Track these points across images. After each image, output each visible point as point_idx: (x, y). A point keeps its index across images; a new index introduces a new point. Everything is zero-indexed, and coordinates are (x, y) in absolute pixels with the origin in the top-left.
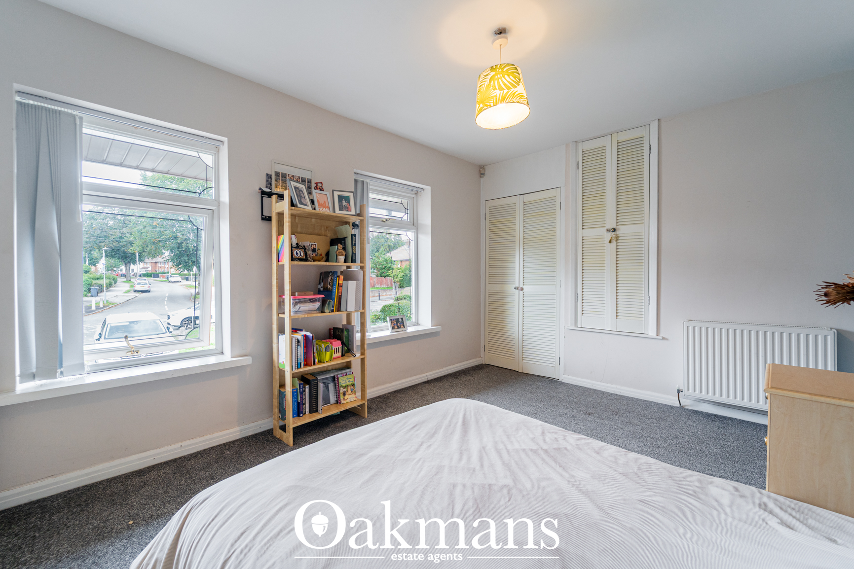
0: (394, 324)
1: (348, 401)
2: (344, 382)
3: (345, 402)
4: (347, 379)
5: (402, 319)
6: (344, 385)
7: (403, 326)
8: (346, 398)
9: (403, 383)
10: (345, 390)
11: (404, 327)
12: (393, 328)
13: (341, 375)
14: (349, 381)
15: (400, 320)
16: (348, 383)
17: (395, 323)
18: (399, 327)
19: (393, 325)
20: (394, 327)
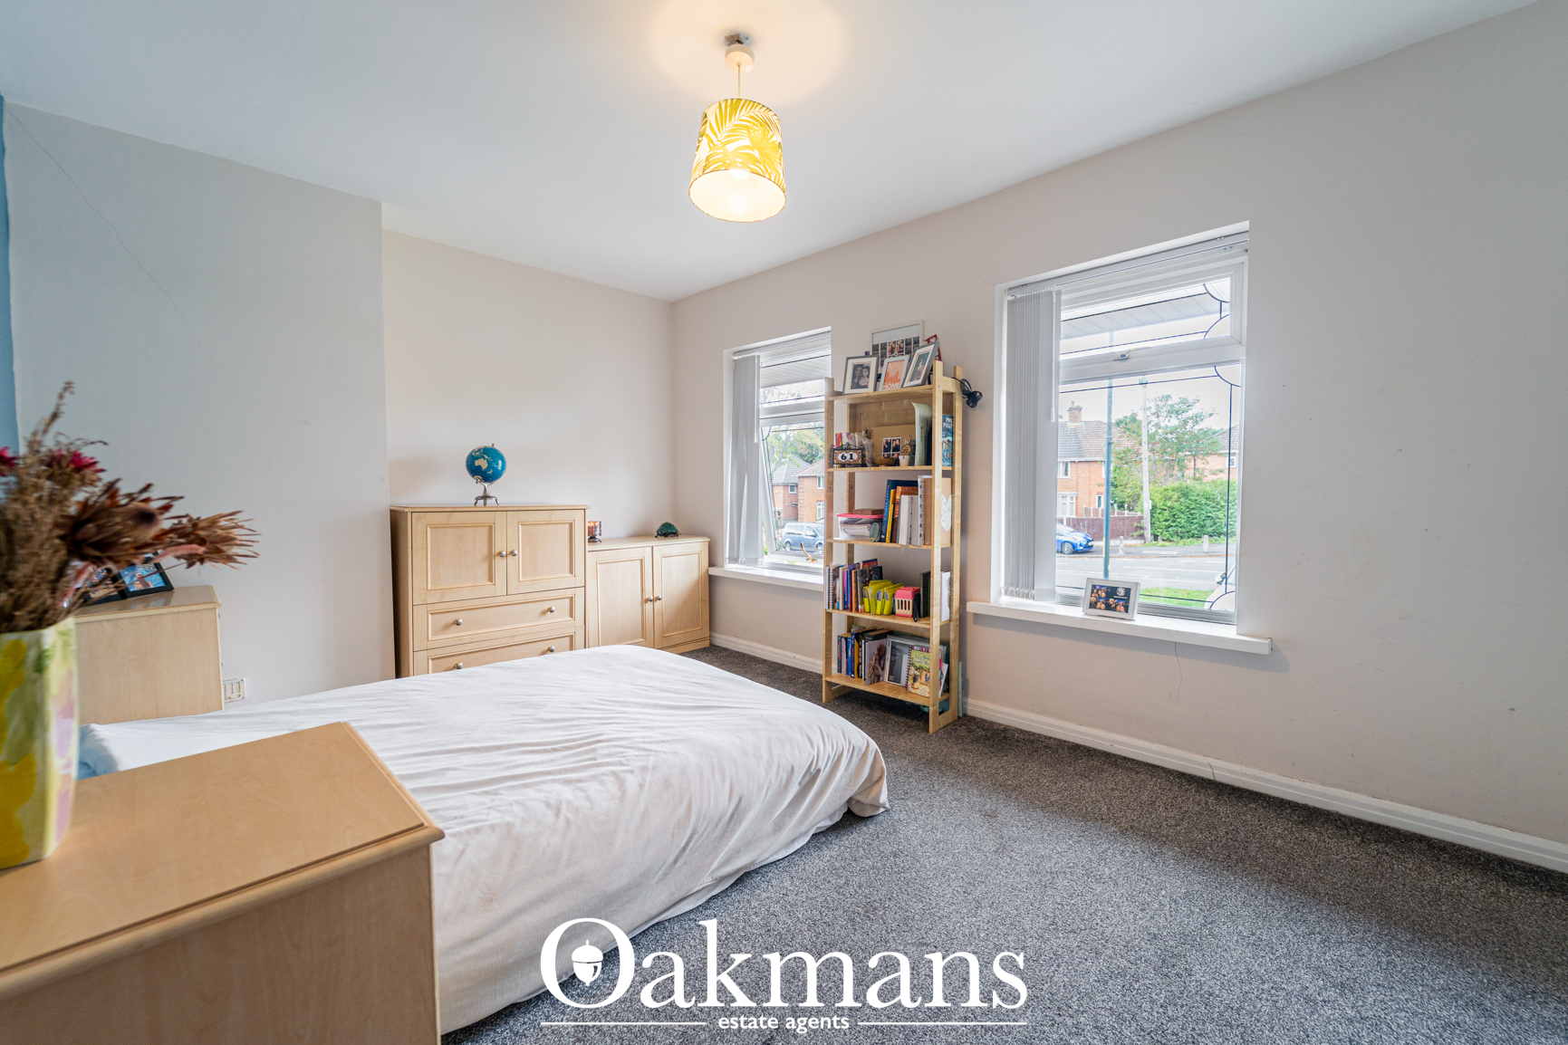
0: (1100, 597)
1: (918, 692)
2: (918, 660)
3: (913, 691)
4: (924, 657)
5: (1128, 591)
6: (918, 665)
7: (1122, 609)
8: (917, 685)
9: (1116, 742)
10: (917, 673)
11: (1126, 611)
12: (1093, 605)
13: (918, 648)
14: (926, 663)
15: (1121, 592)
16: (923, 665)
17: (1103, 595)
18: (1108, 607)
19: (1094, 599)
20: (1096, 603)
